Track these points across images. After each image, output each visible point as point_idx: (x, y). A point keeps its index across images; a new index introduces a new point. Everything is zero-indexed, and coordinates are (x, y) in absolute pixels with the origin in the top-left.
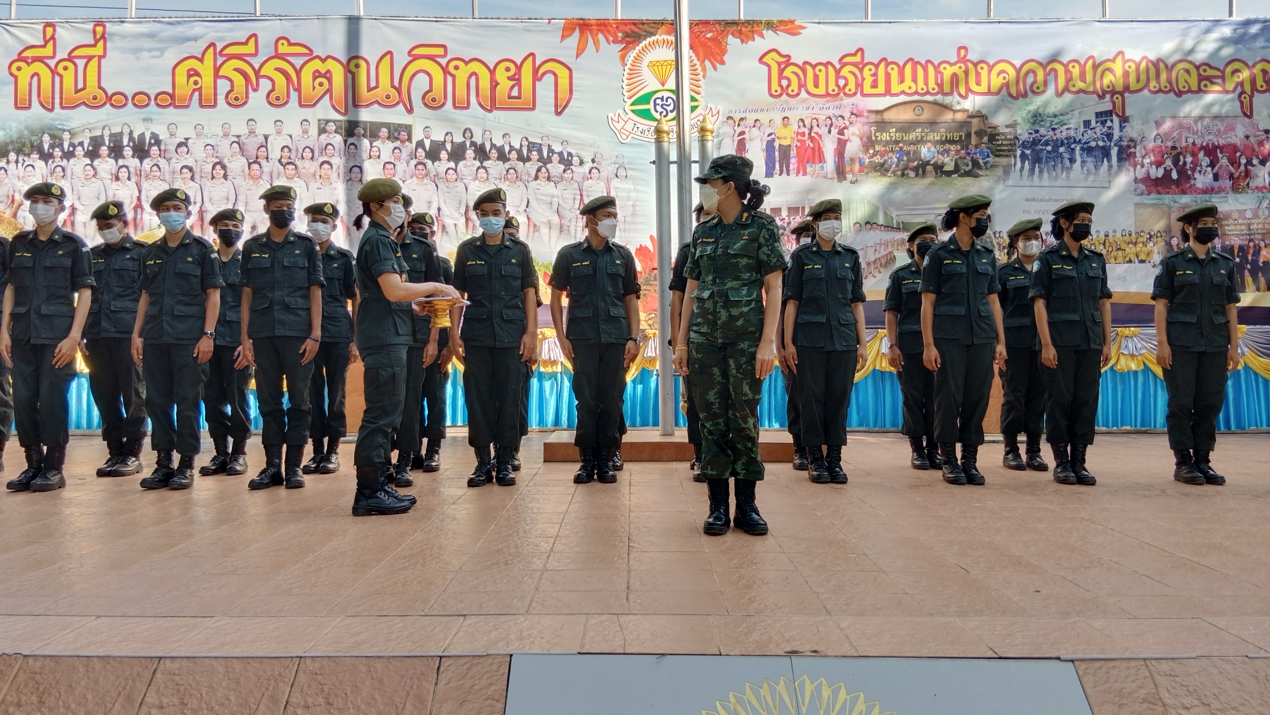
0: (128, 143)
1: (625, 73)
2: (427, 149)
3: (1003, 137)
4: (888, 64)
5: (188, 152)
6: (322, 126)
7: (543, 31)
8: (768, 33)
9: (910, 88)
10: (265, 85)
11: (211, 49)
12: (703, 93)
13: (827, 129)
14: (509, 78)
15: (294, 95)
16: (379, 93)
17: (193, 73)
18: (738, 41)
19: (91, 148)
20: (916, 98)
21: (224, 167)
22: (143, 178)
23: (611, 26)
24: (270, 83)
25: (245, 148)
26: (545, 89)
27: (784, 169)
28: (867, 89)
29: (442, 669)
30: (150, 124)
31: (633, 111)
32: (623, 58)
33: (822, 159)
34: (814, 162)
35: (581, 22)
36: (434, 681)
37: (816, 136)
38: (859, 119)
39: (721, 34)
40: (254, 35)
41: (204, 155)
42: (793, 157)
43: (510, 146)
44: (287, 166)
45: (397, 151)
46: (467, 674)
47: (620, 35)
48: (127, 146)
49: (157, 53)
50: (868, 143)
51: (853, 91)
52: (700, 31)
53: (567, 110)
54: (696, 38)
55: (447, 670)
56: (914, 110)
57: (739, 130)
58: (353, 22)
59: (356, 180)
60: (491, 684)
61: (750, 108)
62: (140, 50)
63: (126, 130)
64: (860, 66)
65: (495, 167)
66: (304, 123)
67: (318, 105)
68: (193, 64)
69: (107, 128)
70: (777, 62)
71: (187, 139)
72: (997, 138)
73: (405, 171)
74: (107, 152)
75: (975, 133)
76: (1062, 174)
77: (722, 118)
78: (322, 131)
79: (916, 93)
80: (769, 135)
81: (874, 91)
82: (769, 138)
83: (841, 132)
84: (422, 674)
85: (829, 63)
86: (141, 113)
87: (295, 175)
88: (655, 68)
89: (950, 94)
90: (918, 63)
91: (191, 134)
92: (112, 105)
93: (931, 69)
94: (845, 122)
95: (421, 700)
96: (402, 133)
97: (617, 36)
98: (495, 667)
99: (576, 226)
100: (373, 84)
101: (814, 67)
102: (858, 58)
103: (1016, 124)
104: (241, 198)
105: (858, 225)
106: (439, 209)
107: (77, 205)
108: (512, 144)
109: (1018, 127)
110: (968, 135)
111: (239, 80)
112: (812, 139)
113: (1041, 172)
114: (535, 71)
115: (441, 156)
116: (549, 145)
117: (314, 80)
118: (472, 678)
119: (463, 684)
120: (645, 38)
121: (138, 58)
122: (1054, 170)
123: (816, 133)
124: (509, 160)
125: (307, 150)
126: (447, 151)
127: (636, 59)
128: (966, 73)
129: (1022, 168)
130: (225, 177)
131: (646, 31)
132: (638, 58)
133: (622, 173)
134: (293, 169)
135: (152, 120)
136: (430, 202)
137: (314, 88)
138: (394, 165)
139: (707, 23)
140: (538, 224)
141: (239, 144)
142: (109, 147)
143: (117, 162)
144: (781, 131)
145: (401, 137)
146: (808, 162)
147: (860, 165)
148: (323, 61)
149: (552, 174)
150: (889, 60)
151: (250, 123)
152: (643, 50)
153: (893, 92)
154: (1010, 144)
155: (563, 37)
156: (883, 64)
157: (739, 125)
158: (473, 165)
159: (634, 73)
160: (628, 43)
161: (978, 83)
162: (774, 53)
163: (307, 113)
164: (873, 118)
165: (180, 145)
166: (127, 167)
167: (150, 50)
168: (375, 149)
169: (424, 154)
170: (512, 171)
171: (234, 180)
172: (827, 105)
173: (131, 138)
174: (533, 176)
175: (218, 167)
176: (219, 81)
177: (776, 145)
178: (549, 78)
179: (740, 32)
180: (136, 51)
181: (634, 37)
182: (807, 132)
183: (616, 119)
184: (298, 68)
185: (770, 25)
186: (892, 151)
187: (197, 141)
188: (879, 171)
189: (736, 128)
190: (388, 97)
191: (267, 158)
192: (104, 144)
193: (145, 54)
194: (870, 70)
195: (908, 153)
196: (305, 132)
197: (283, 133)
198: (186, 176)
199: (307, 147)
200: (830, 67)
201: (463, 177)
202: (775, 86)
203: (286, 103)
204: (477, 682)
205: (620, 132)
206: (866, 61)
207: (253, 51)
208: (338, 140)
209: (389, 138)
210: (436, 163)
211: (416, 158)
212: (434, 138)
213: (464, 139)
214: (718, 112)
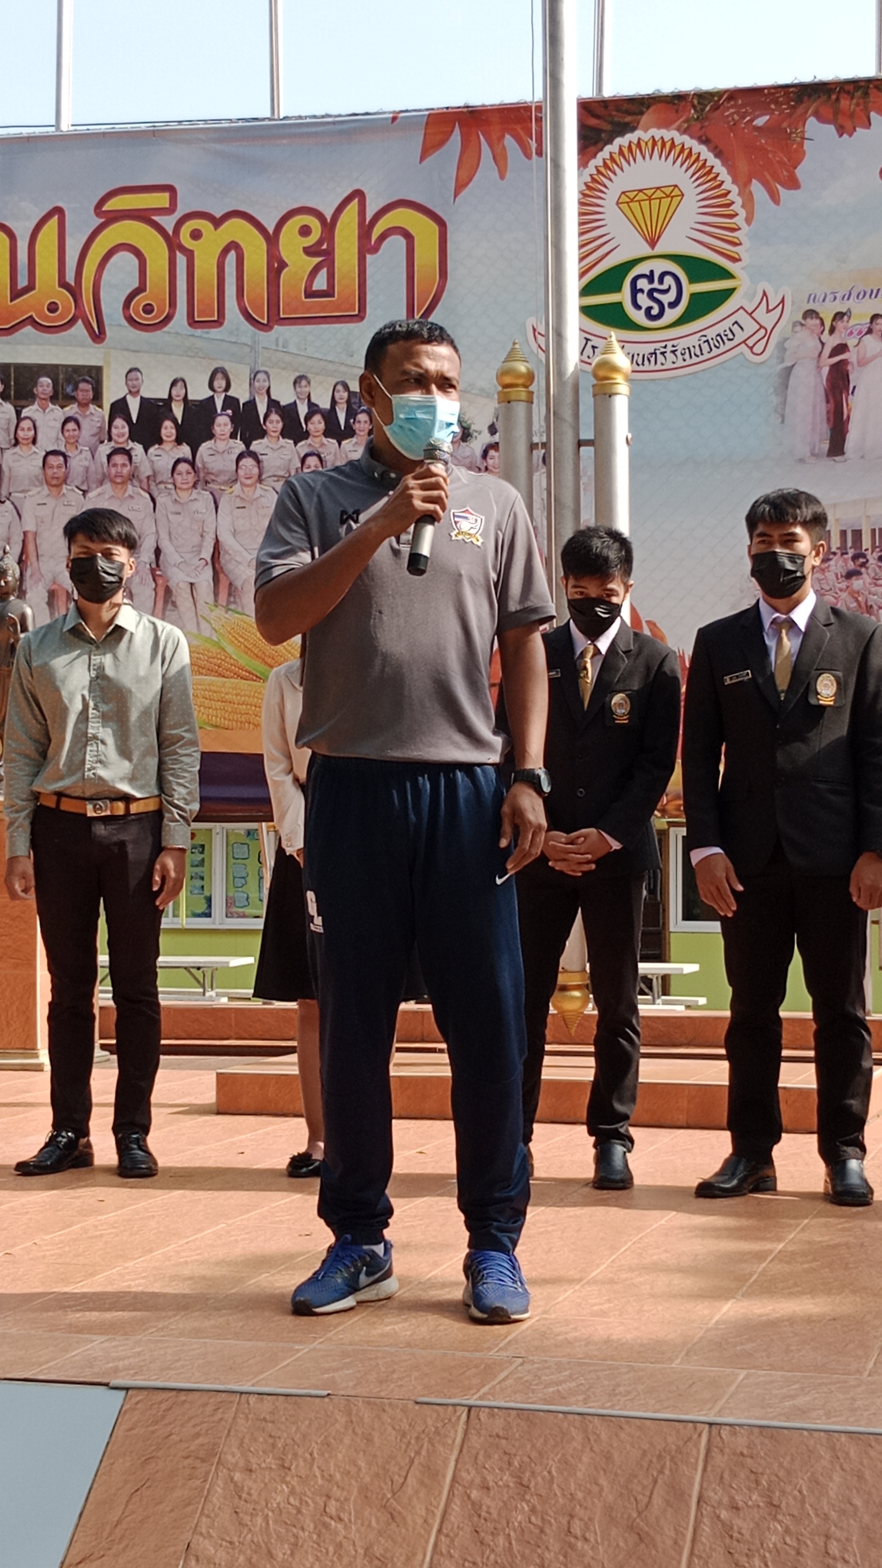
14: (309, 251)
16: (35, 300)
18: (831, 129)
26: (387, 271)
31: (582, 309)
35: (466, 112)
39: (789, 118)
45: (71, 426)
52: (737, 113)
57: (832, 341)
61: (860, 288)
73: (87, 469)
77: (791, 315)
88: (635, 205)
96: (82, 386)
100: (22, 282)
106: (158, 552)
114: (366, 229)
115: (163, 432)
120: (611, 135)
126: (174, 420)
127: (589, 188)
131: (611, 122)
132: (594, 187)
138: (65, 457)
139: (752, 93)
145: (80, 395)
155: (425, 153)
157: (832, 330)
158: (229, 451)
159: (585, 220)
169: (127, 429)
170: (312, 461)
178: (395, 245)
179: (837, 112)
181: (585, 137)
183: (542, 329)
190: (53, 307)
201: (208, 479)
209: (54, 399)
210: (152, 450)
211: (110, 439)
212: (147, 395)
213: (211, 393)
214: (783, 301)
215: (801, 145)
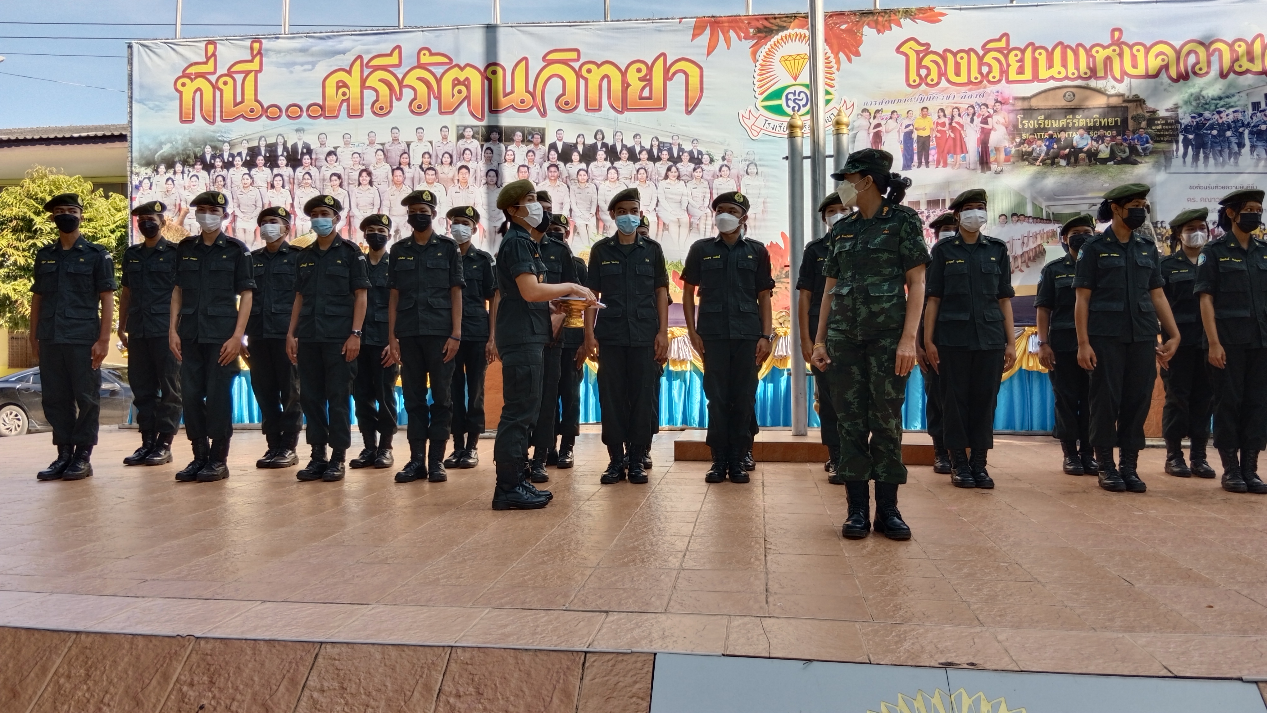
0: (283, 153)
1: (757, 69)
2: (560, 151)
3: (1163, 122)
4: (1035, 49)
5: (337, 160)
6: (460, 132)
7: (675, 30)
8: (906, 22)
9: (1059, 73)
10: (408, 94)
11: (358, 62)
12: (837, 87)
13: (969, 119)
14: (640, 79)
15: (434, 103)
16: (514, 98)
17: (341, 85)
18: (875, 30)
19: (248, 158)
20: (1066, 83)
21: (370, 174)
22: (296, 186)
23: (743, 22)
24: (412, 92)
25: (389, 154)
26: (676, 89)
27: (923, 160)
28: (1013, 76)
29: (587, 665)
30: (302, 135)
31: (766, 107)
32: (754, 54)
33: (963, 149)
34: (955, 153)
35: (713, 19)
36: (580, 676)
37: (957, 126)
38: (1004, 107)
39: (856, 25)
40: (399, 47)
41: (352, 163)
42: (933, 148)
43: (641, 147)
44: (428, 172)
45: (531, 154)
46: (611, 670)
47: (751, 30)
48: (282, 155)
49: (309, 67)
50: (1013, 131)
51: (997, 78)
52: (834, 23)
53: (697, 109)
54: (831, 30)
55: (592, 666)
56: (1064, 96)
57: (874, 122)
58: (491, 29)
59: (492, 183)
60: (635, 682)
61: (887, 99)
62: (294, 64)
63: (281, 141)
64: (1005, 52)
65: (625, 166)
66: (444, 129)
67: (457, 112)
68: (342, 76)
69: (263, 139)
70: (916, 51)
71: (336, 148)
72: (1156, 122)
73: (538, 174)
74: (263, 162)
75: (1132, 118)
76: (1230, 159)
77: (857, 110)
78: (460, 137)
79: (1067, 78)
80: (907, 127)
81: (1021, 77)
82: (907, 130)
83: (985, 121)
84: (568, 668)
85: (972, 50)
86: (294, 124)
87: (435, 180)
88: (788, 62)
89: (1105, 77)
90: (1069, 46)
91: (340, 143)
92: (268, 117)
93: (1082, 52)
94: (989, 110)
95: (567, 694)
96: (536, 136)
97: (749, 32)
98: (639, 665)
99: (706, 224)
100: (508, 89)
101: (955, 54)
102: (1002, 44)
103: (1177, 108)
104: (386, 203)
105: (1003, 217)
106: (571, 210)
107: (238, 213)
108: (642, 145)
109: (1180, 111)
110: (1125, 121)
111: (384, 90)
112: (952, 128)
113: (1206, 158)
114: (666, 70)
115: (573, 157)
116: (679, 144)
117: (454, 87)
118: (617, 675)
119: (608, 681)
120: (778, 31)
121: (291, 72)
122: (1221, 155)
123: (958, 123)
124: (639, 160)
125: (447, 155)
126: (579, 153)
127: (767, 54)
128: (1121, 55)
129: (1185, 154)
130: (371, 183)
131: (778, 26)
132: (769, 54)
133: (752, 169)
134: (432, 175)
135: (303, 130)
136: (562, 204)
137: (453, 95)
138: (528, 168)
139: (842, 14)
140: (667, 222)
141: (383, 151)
142: (265, 157)
143: (272, 171)
144: (919, 122)
145: (534, 140)
146: (948, 153)
147: (1006, 155)
148: (462, 69)
149: (682, 173)
150: (1037, 45)
151: (394, 131)
152: (775, 44)
153: (1040, 78)
154: (1172, 129)
155: (694, 36)
156: (1030, 50)
157: (875, 117)
158: (604, 166)
159: (766, 68)
160: (760, 39)
161: (1135, 66)
162: (912, 44)
163: (447, 120)
164: (1020, 105)
165: (330, 153)
166: (281, 176)
167: (302, 64)
168: (510, 153)
169: (556, 156)
170: (642, 171)
171: (378, 186)
172: (969, 93)
173: (285, 148)
174: (663, 175)
175: (364, 174)
176: (366, 92)
177: (915, 136)
178: (680, 77)
179: (877, 22)
180: (290, 65)
181: (766, 32)
182: (947, 122)
183: (747, 115)
184: (439, 77)
185: (907, 13)
186: (1041, 139)
187: (345, 150)
188: (1026, 160)
189: (871, 120)
190: (522, 101)
191: (409, 164)
192: (260, 154)
193: (298, 68)
194: (1016, 55)
195: (1058, 140)
196: (445, 138)
197: (424, 139)
198: (335, 183)
199: (446, 153)
200: (972, 54)
201: (594, 178)
202: (913, 76)
203: (427, 111)
204: (621, 679)
205: (751, 129)
206: (1011, 47)
207: (397, 62)
208: (475, 145)
209: (523, 141)
210: (568, 165)
211: (549, 160)
212: (565, 141)
213: (595, 141)
214: (853, 105)
215: (861, 37)
